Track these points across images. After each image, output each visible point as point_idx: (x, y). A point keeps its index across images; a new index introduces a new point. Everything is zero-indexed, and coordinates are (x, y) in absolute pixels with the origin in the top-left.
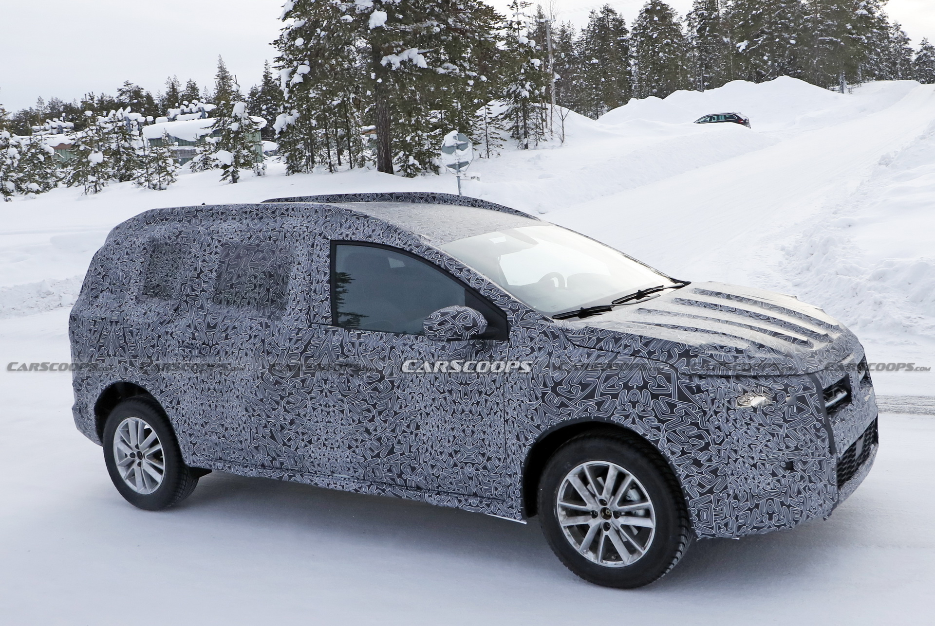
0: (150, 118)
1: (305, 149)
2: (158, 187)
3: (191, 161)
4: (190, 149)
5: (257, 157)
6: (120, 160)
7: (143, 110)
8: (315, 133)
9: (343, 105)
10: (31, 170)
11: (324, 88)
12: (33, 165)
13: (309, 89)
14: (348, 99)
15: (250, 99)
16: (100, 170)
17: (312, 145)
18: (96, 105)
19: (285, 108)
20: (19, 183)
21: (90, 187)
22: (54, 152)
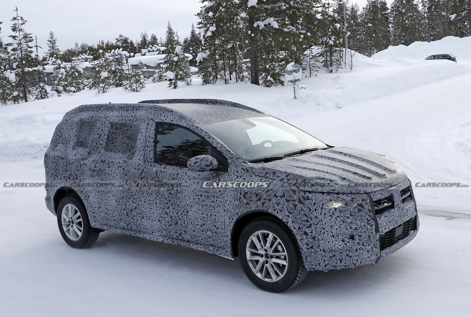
0: (132, 54)
1: (212, 71)
2: (135, 90)
3: (153, 77)
4: (152, 71)
5: (187, 75)
6: (116, 76)
7: (128, 49)
8: (218, 63)
9: (233, 48)
10: (71, 80)
11: (223, 39)
12: (72, 78)
13: (215, 39)
14: (236, 45)
15: (184, 44)
16: (106, 81)
17: (216, 69)
18: (105, 47)
19: (202, 49)
20: (65, 87)
21: (101, 89)
22: (83, 71)
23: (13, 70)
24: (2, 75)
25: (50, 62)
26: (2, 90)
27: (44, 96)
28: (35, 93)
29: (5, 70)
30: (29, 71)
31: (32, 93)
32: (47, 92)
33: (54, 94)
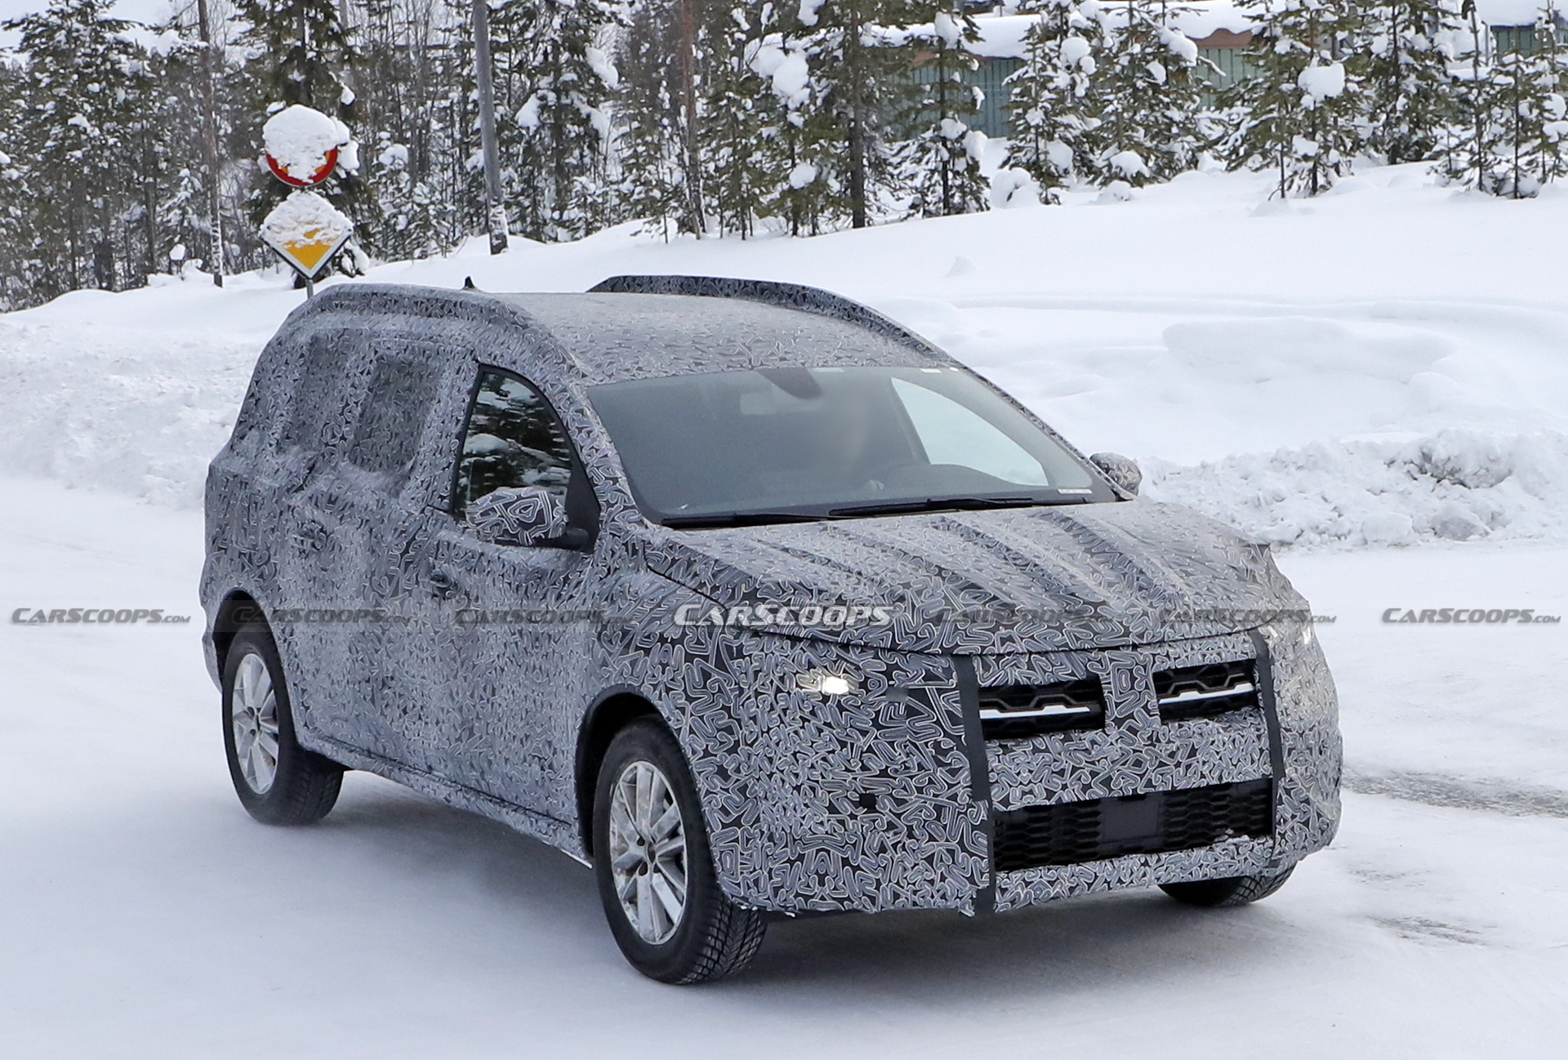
2: (1509, 187)
10: (1124, 110)
16: (1331, 121)
20: (1087, 147)
21: (1295, 173)
22: (1196, 55)
23: (798, 38)
24: (735, 60)
26: (730, 150)
27: (963, 197)
28: (913, 176)
29: (753, 34)
30: (885, 43)
31: (892, 176)
32: (982, 172)
33: (1017, 187)
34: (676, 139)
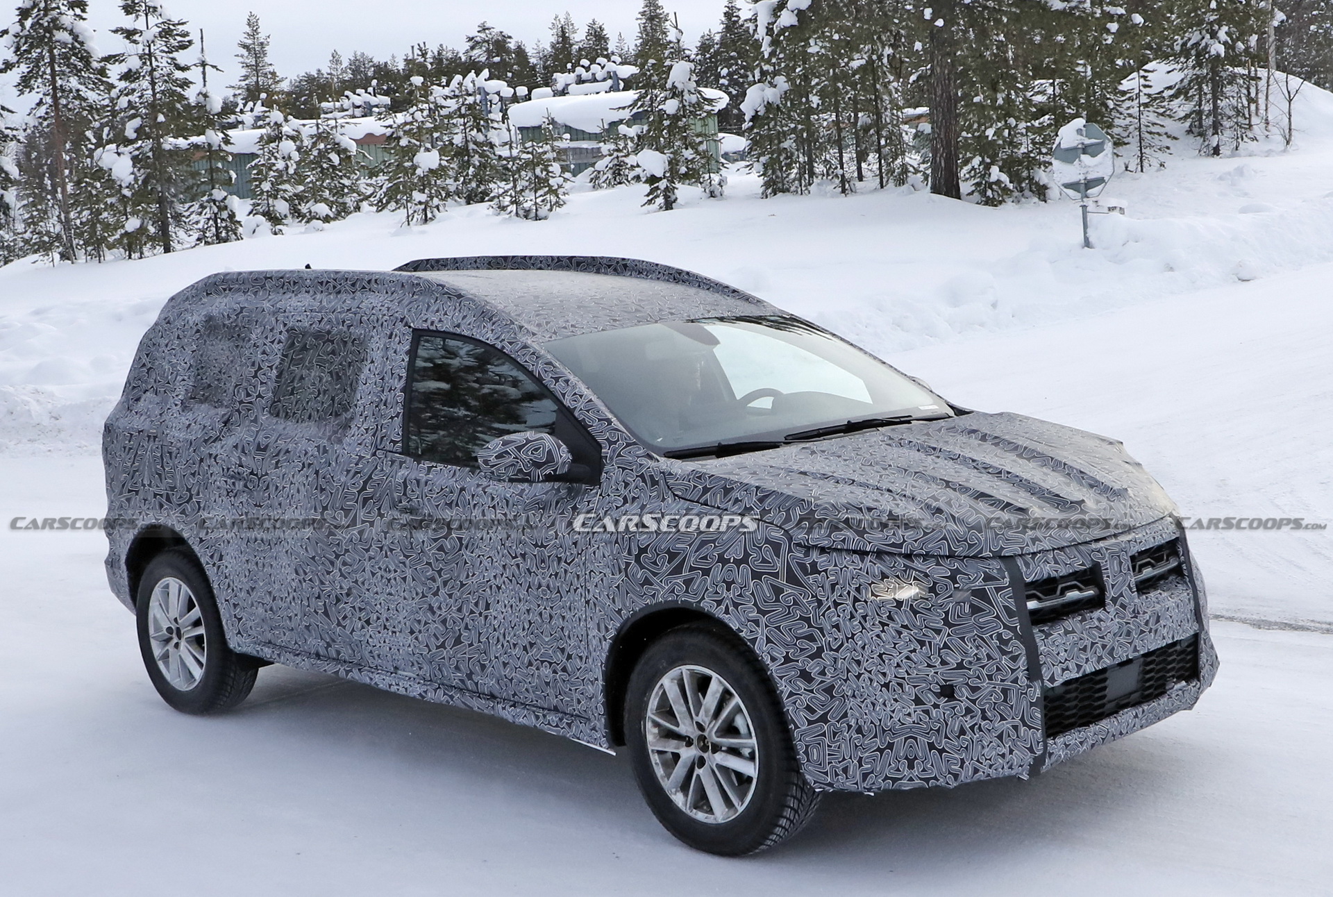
0: (522, 91)
1: (797, 150)
2: (532, 214)
3: (591, 169)
4: (590, 147)
5: (711, 162)
6: (468, 165)
7: (510, 75)
8: (817, 120)
9: (870, 69)
10: (317, 180)
11: (836, 37)
12: (321, 172)
13: (809, 38)
14: (880, 58)
15: (699, 57)
16: (433, 182)
17: (811, 142)
18: (429, 67)
19: (763, 73)
20: (297, 202)
21: (415, 211)
22: (355, 149)
23: (125, 146)
24: (89, 160)
25: (248, 118)
26: (89, 212)
27: (227, 233)
28: (197, 223)
29: (98, 145)
30: (177, 148)
31: (185, 222)
32: (237, 218)
33: (258, 226)
34: (56, 207)
